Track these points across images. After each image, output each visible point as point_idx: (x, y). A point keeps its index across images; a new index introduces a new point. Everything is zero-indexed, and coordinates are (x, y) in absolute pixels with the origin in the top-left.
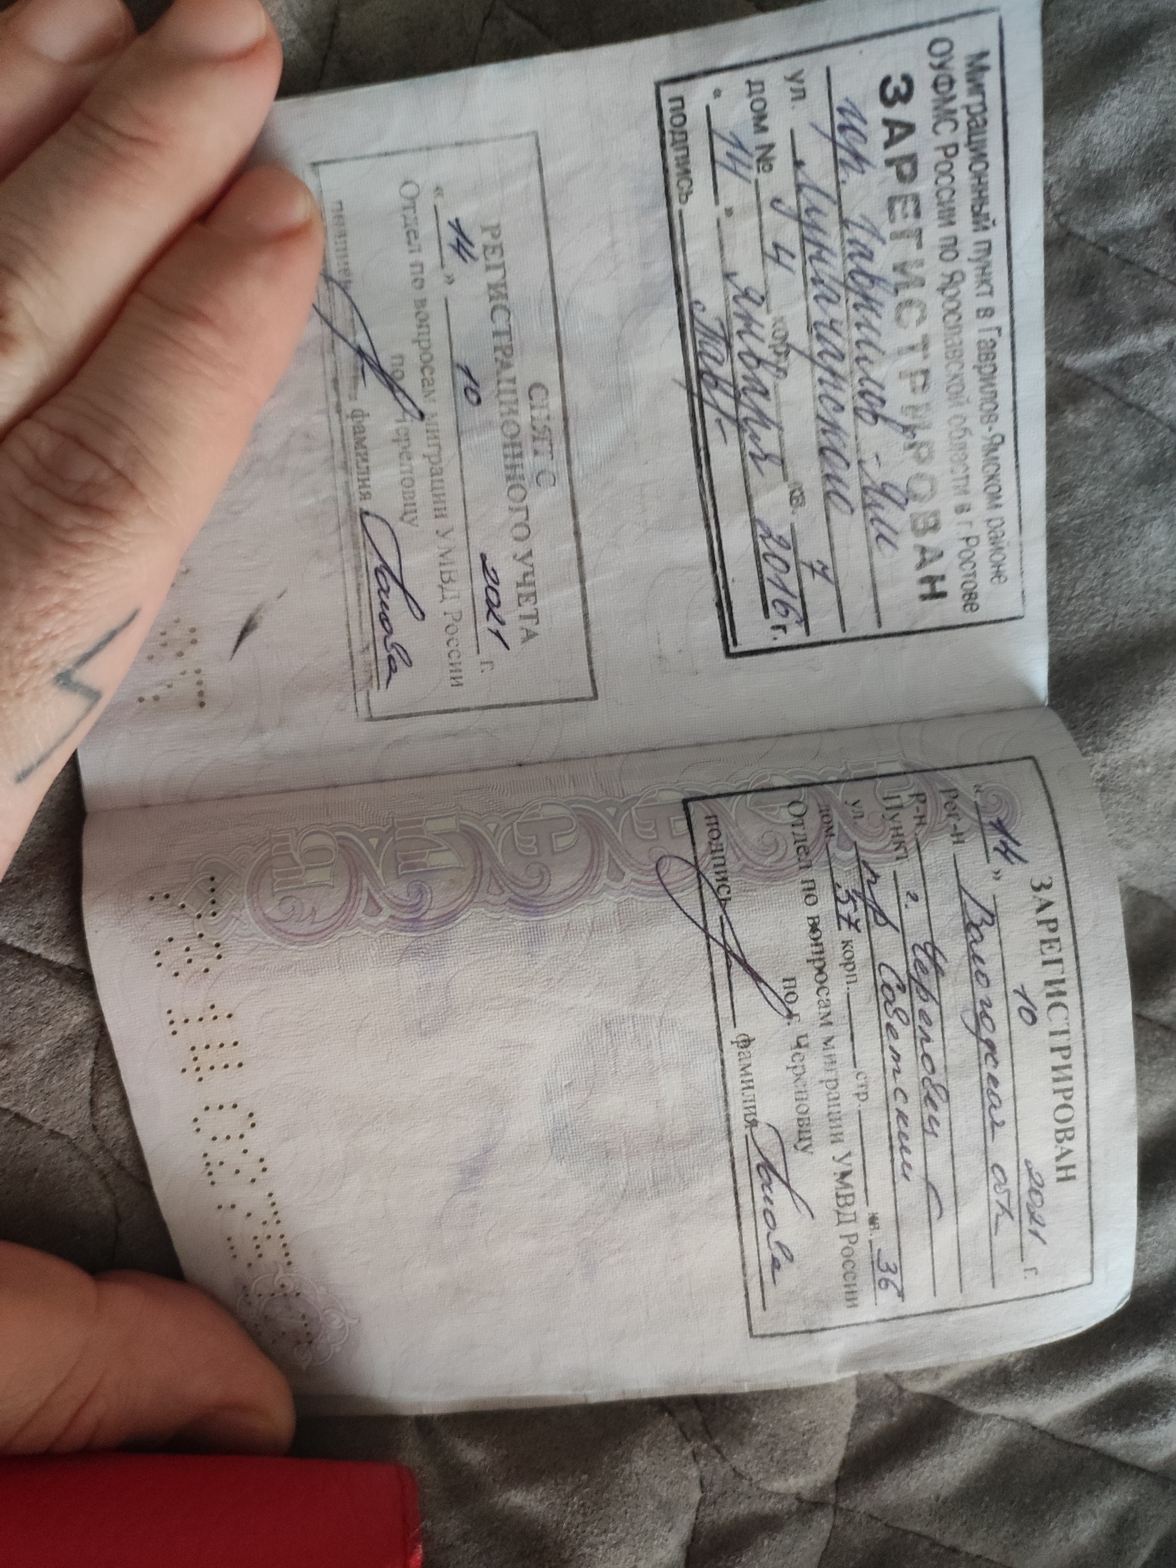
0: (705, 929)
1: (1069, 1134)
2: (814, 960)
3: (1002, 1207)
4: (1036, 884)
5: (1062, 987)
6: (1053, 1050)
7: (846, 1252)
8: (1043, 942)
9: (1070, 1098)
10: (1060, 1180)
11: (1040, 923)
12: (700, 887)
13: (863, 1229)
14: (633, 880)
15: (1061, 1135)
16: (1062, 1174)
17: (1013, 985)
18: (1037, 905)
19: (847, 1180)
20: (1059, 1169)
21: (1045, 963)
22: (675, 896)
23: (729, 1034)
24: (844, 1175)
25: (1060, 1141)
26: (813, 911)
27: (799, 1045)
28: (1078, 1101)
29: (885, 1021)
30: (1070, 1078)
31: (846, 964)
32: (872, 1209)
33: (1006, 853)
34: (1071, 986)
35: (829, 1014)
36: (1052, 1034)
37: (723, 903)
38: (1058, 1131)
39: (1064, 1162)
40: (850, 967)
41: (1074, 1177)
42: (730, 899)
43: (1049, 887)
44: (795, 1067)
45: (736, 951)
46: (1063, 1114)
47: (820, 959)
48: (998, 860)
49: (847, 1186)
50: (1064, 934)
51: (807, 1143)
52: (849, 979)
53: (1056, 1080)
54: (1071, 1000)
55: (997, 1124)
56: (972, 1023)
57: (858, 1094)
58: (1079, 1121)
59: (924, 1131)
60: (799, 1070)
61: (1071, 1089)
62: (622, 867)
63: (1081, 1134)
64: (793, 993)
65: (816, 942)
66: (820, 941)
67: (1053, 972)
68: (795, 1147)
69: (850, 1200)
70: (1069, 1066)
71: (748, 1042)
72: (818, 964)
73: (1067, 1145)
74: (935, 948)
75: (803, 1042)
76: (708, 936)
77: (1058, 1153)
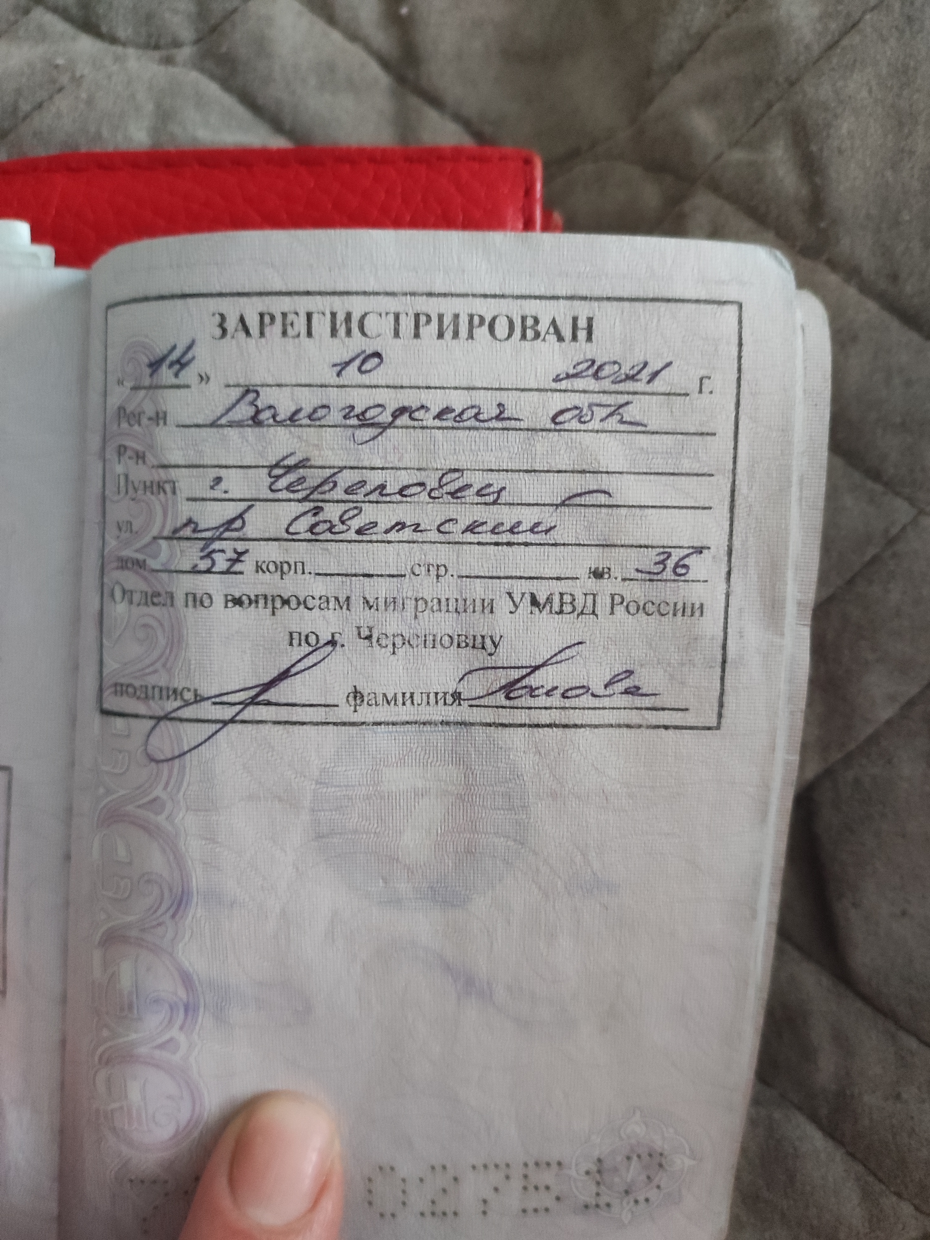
0: (225, 723)
1: (530, 322)
2: (274, 608)
3: (611, 415)
4: (218, 332)
5: (341, 317)
6: (417, 335)
7: (632, 609)
8: (284, 333)
9: (482, 319)
10: (589, 338)
11: (262, 334)
12: (181, 720)
13: (606, 587)
14: (165, 788)
15: (530, 333)
16: (582, 335)
17: (330, 377)
18: (242, 335)
19: (542, 599)
20: (575, 338)
21: (309, 334)
22: (186, 749)
23: (345, 713)
24: (534, 602)
25: (537, 335)
26: (219, 601)
27: (369, 638)
28: (487, 308)
29: (353, 536)
30: (456, 316)
31: (282, 573)
32: (583, 572)
33: (181, 364)
34: (340, 305)
35: (337, 599)
36: (397, 334)
37: (199, 699)
38: (524, 336)
39: (567, 333)
40: (286, 567)
41: (590, 320)
42: (196, 690)
43: (223, 317)
44: (394, 644)
45: (253, 693)
46: (502, 328)
47: (273, 600)
48: (189, 375)
49: (549, 600)
50: (278, 305)
51: (488, 642)
52: (300, 571)
53: (456, 335)
54: (357, 306)
55: (501, 413)
56: (369, 432)
57: (438, 576)
58: (516, 309)
59: (495, 503)
60: (399, 641)
61: (471, 317)
62: (151, 797)
63: (531, 307)
64: (307, 637)
65: (253, 601)
66: (253, 598)
67: (322, 326)
68: (491, 655)
69: (567, 599)
70: (441, 317)
71: (357, 694)
72: (278, 604)
73: (543, 327)
74: (277, 466)
75: (365, 632)
76: (232, 721)
77: (552, 338)
